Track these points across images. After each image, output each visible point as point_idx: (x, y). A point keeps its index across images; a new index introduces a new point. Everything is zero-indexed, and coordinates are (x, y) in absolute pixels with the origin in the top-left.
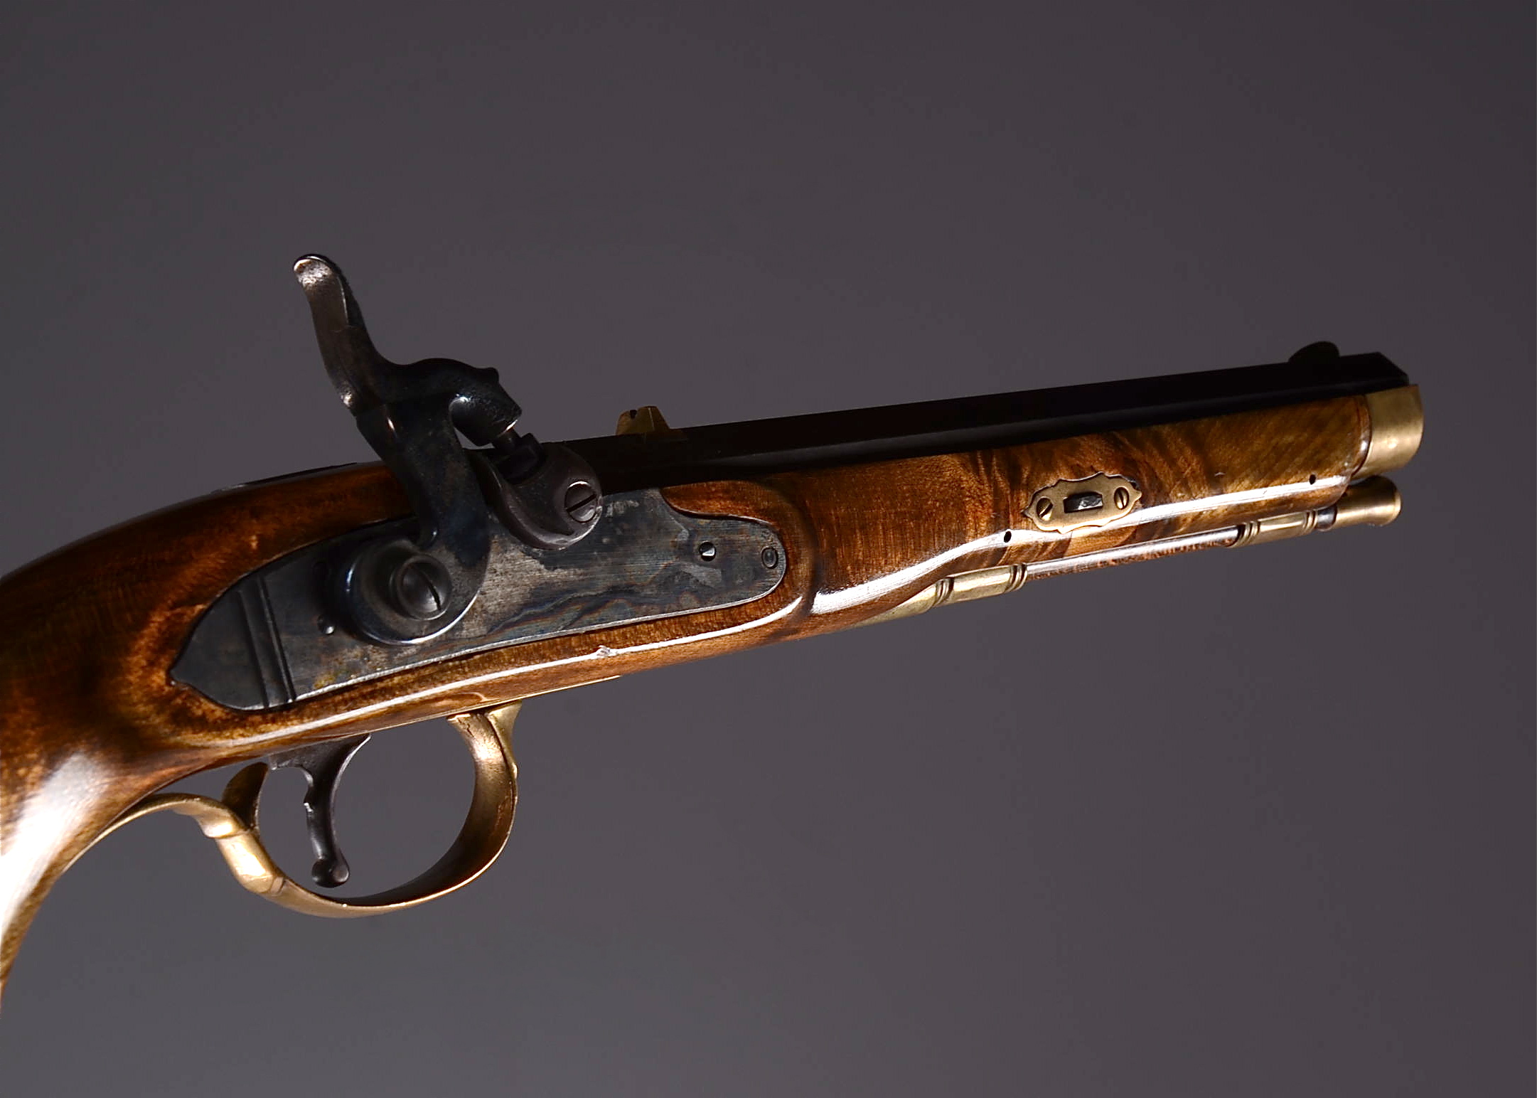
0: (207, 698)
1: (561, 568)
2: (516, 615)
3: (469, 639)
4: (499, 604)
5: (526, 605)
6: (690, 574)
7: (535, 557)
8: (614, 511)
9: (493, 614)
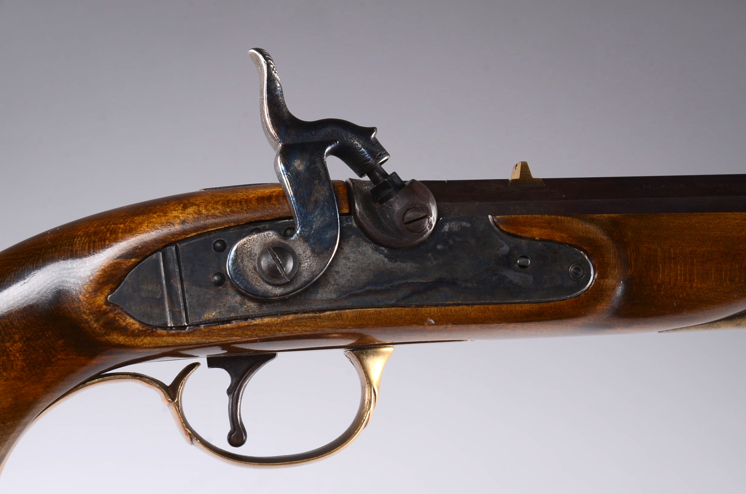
0: (129, 315)
1: (400, 261)
2: (360, 288)
3: (322, 300)
4: (349, 280)
5: (369, 283)
6: (506, 276)
7: (381, 252)
8: (450, 228)
9: (343, 287)
